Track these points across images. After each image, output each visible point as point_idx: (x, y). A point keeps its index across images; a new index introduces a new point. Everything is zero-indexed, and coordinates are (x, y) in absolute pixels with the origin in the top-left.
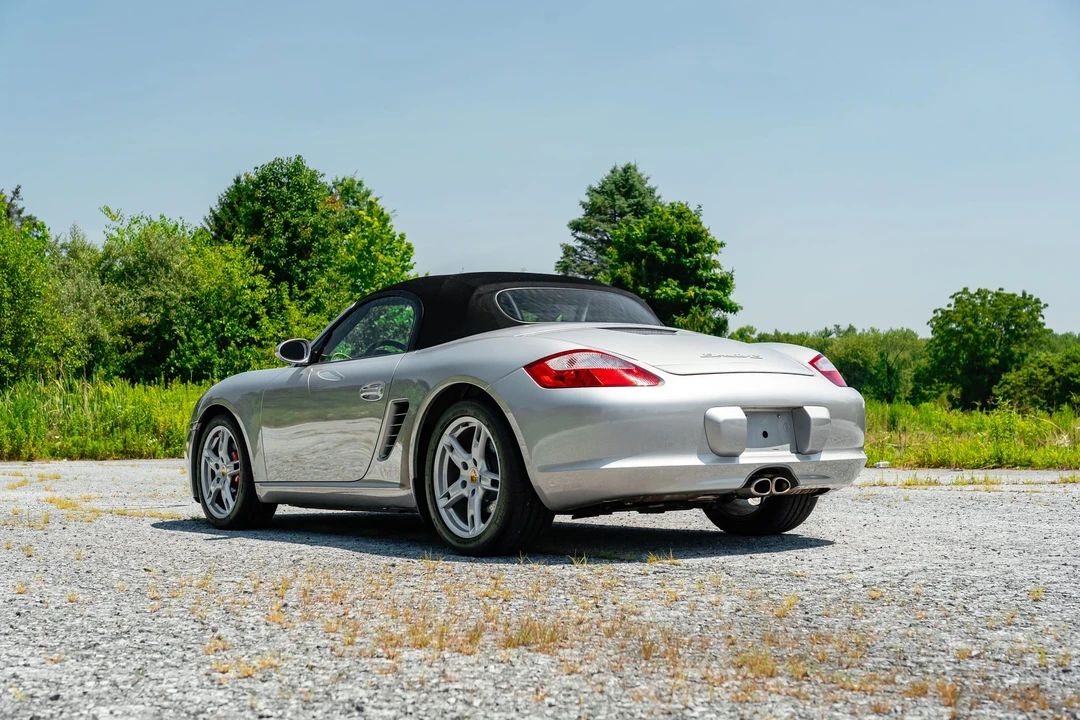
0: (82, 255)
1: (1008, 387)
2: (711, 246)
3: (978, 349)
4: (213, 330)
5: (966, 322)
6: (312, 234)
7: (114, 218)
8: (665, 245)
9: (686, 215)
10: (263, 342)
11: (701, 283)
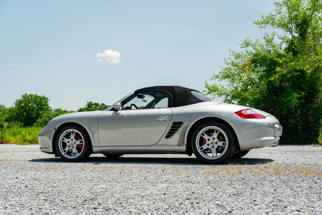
1: (39, 123)
3: (29, 112)
5: (26, 104)
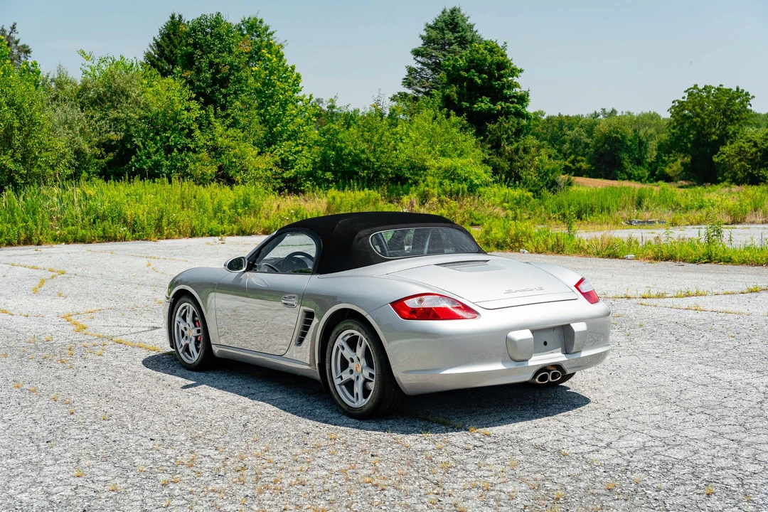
0: (68, 88)
1: (724, 156)
2: (514, 72)
3: (703, 129)
4: (161, 140)
5: (695, 110)
6: (229, 70)
7: (87, 58)
8: (481, 72)
9: (496, 49)
10: (197, 149)
11: (506, 99)
